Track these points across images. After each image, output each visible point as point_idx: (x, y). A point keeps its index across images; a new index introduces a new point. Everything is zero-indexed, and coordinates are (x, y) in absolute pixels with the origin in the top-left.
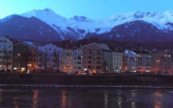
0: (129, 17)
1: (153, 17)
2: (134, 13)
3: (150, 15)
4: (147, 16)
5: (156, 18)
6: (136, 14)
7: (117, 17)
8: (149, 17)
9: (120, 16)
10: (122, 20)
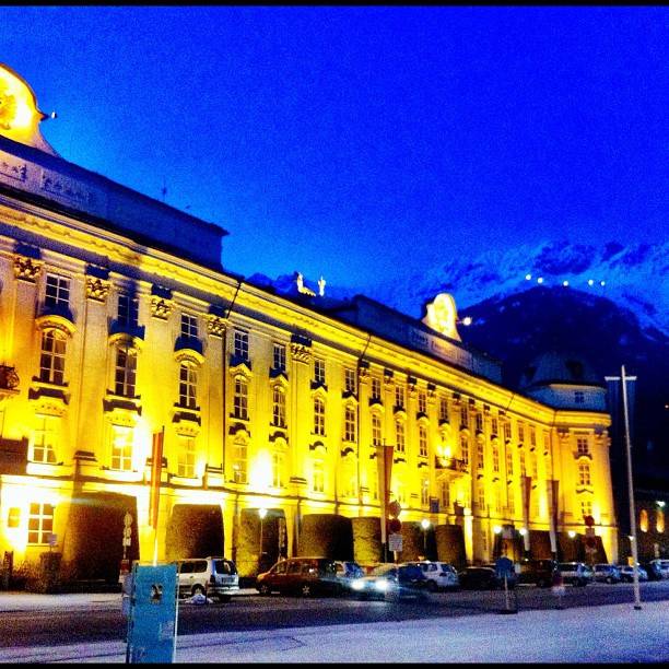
0: (513, 273)
1: (634, 268)
2: (538, 251)
3: (618, 256)
4: (606, 264)
5: (650, 271)
6: (551, 256)
7: (456, 272)
8: (613, 265)
9: (470, 267)
10: (480, 288)
